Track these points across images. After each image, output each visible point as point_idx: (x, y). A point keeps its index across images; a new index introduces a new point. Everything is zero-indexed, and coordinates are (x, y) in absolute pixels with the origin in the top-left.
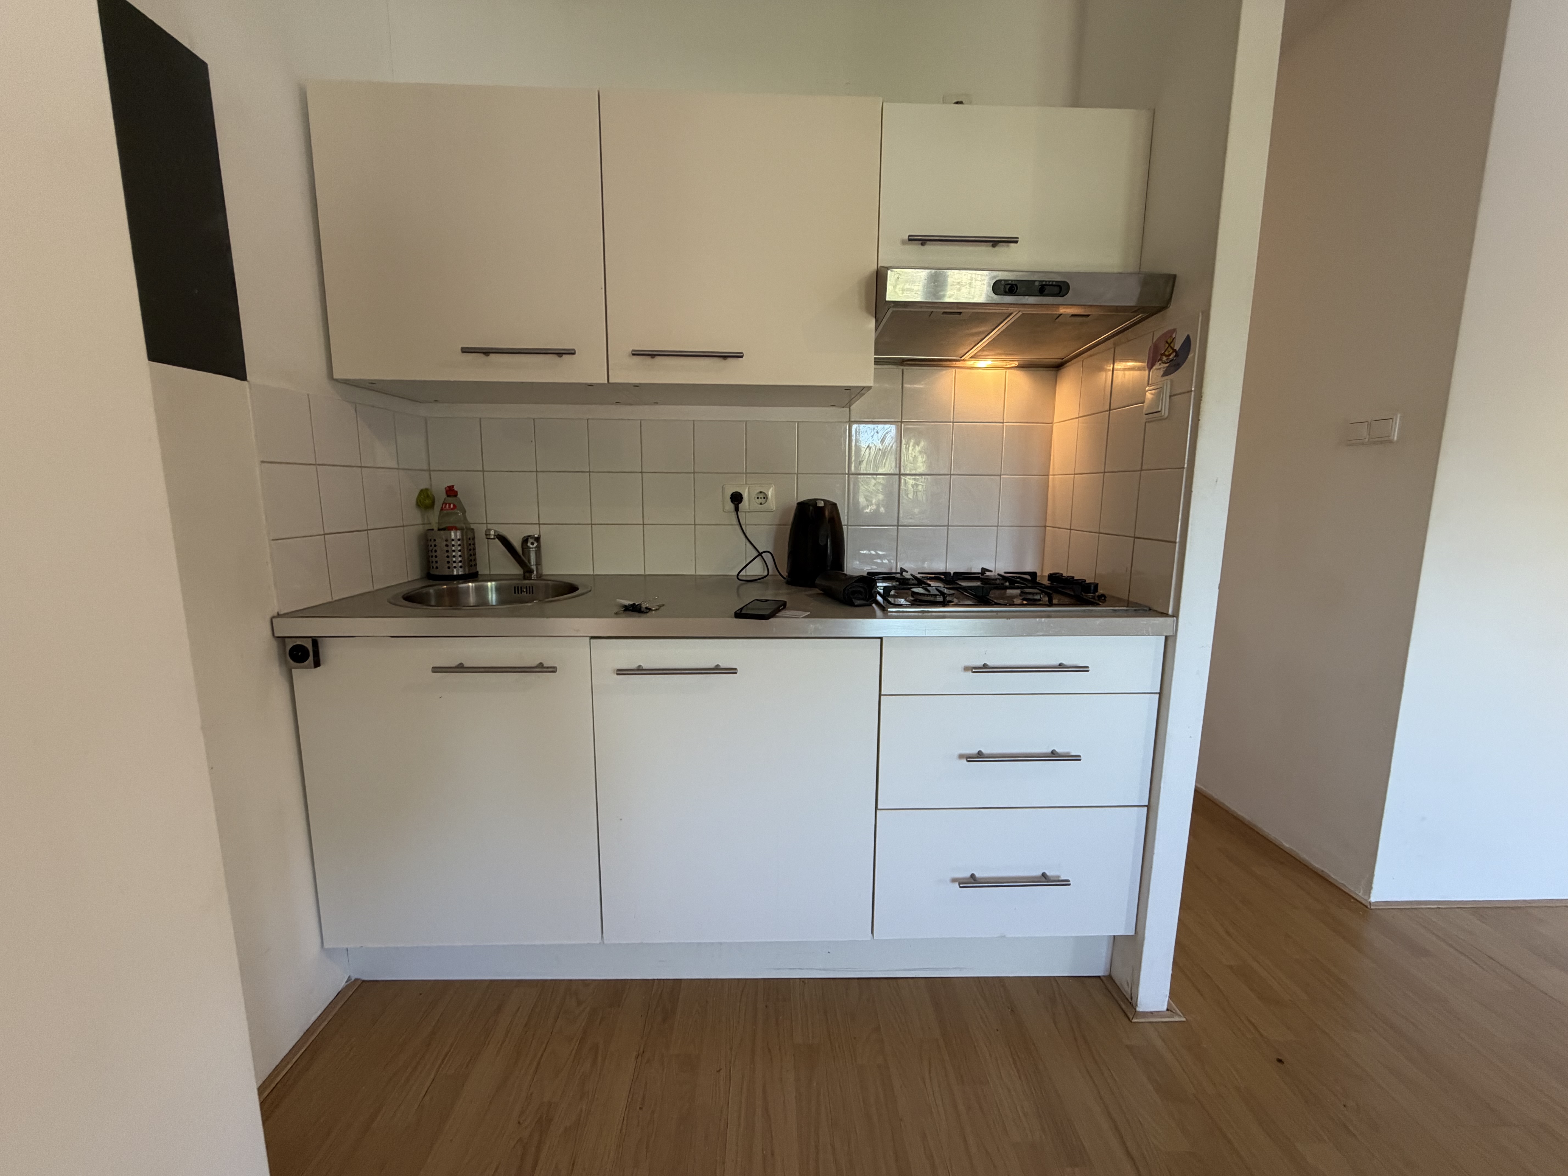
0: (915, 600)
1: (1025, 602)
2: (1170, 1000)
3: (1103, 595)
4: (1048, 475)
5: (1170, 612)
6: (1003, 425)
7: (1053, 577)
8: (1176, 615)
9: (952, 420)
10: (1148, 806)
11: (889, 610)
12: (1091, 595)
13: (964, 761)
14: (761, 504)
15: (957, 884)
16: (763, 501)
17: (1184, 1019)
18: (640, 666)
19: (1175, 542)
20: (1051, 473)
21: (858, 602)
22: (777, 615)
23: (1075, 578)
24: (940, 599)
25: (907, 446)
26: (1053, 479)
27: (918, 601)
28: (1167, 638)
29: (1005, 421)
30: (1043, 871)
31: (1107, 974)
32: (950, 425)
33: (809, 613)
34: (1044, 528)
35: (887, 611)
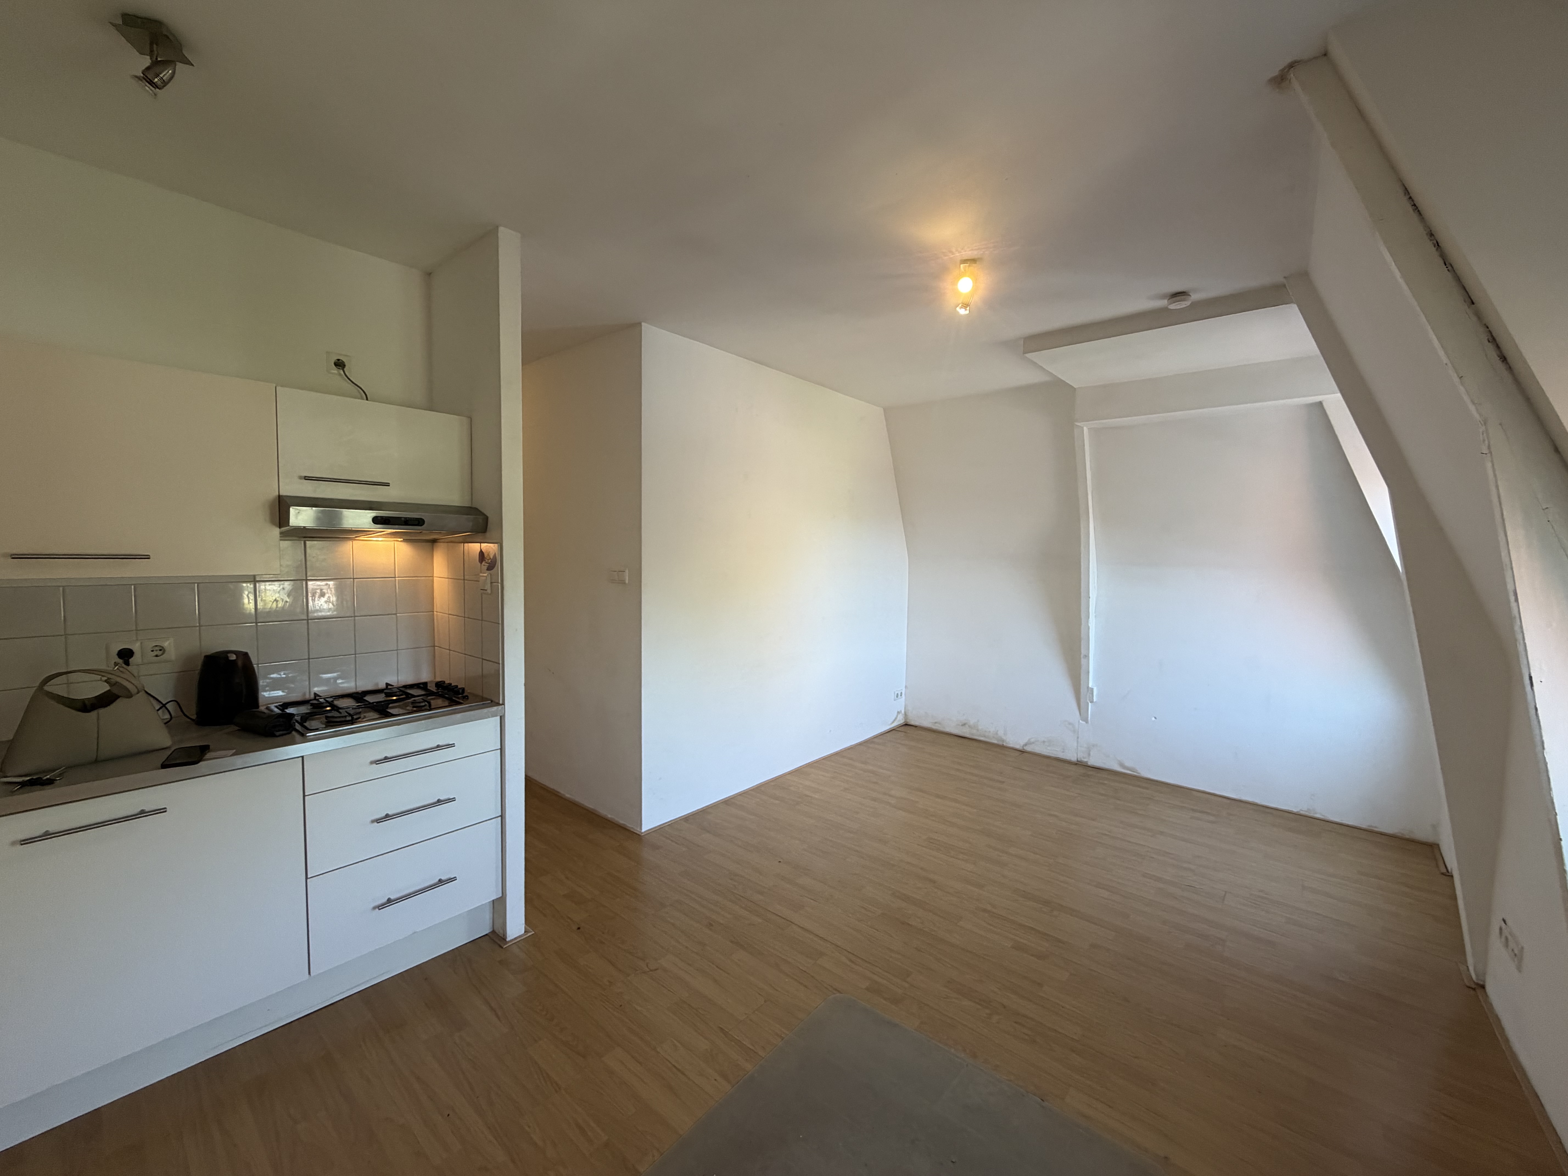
0: (328, 722)
1: (415, 709)
2: (526, 926)
3: (467, 696)
4: (433, 612)
5: (501, 702)
6: (396, 580)
7: (439, 685)
8: (503, 704)
9: (352, 577)
10: (501, 816)
11: (308, 735)
12: (461, 696)
13: (376, 824)
14: (157, 656)
15: (377, 910)
16: (159, 653)
17: (533, 933)
18: (47, 831)
19: (499, 664)
20: (435, 610)
21: (278, 733)
22: (204, 758)
23: (453, 685)
24: (349, 718)
25: (313, 598)
26: (437, 615)
27: (330, 723)
28: (501, 717)
29: (396, 576)
30: (439, 878)
31: (491, 930)
32: (351, 581)
33: (235, 751)
34: (432, 648)
35: (306, 736)
